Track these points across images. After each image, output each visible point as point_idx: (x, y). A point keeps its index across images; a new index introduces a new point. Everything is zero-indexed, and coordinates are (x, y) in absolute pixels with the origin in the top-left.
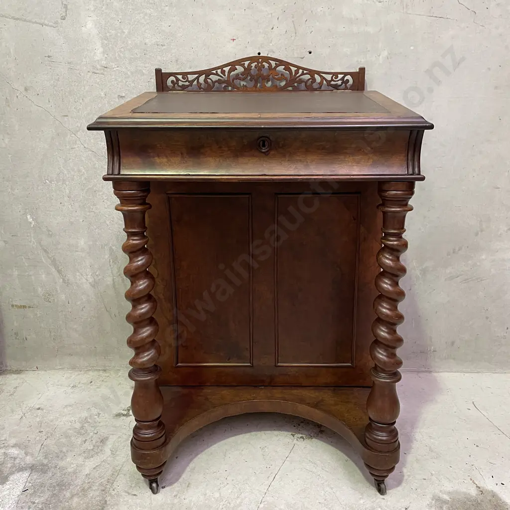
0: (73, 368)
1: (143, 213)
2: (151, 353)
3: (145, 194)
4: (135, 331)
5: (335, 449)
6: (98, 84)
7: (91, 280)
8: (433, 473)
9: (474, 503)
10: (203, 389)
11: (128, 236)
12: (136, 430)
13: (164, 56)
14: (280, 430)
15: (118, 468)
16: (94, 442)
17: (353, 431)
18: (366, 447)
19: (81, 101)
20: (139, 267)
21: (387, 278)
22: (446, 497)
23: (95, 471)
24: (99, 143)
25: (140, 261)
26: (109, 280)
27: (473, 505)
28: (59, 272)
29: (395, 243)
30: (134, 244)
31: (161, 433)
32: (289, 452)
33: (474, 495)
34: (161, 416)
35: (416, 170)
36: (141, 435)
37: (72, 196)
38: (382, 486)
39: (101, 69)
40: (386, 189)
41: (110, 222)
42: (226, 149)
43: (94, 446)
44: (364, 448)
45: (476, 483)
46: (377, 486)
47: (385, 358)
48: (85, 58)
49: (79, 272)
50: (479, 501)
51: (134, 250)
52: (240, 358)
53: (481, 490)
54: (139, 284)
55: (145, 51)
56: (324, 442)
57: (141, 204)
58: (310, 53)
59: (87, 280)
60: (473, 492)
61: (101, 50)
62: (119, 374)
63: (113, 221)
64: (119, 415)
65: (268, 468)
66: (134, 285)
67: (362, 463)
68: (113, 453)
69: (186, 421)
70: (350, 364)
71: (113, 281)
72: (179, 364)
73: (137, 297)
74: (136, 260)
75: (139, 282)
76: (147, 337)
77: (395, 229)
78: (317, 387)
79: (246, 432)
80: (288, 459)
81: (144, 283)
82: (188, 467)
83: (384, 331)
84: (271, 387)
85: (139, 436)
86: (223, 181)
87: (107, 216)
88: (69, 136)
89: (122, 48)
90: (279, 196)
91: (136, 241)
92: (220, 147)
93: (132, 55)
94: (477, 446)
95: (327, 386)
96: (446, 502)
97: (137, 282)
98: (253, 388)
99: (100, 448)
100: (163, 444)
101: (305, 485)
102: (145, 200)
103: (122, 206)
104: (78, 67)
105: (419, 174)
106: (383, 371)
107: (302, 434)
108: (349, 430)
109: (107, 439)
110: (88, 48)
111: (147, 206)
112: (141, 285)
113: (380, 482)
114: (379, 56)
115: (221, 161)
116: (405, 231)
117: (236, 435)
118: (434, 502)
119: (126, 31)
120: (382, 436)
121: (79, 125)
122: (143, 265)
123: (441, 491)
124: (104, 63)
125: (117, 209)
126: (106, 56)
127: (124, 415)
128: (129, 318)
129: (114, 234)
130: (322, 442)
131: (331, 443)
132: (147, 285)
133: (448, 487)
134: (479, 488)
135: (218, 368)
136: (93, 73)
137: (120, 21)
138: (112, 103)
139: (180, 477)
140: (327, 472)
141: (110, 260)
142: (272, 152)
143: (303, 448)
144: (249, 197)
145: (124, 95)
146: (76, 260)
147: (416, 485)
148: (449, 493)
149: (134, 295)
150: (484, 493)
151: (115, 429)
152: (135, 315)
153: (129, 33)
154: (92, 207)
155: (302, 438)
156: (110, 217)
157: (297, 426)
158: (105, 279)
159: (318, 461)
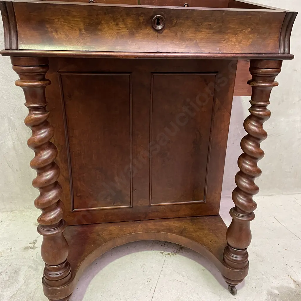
1: (43, 88)
2: (57, 212)
3: (44, 70)
4: (42, 195)
5: (194, 261)
8: (263, 273)
9: (295, 294)
10: (94, 226)
11: (30, 110)
12: (46, 271)
14: (151, 250)
15: (31, 295)
16: (9, 273)
17: (213, 253)
18: (224, 265)
20: (42, 139)
21: (251, 141)
22: (276, 292)
23: (12, 299)
25: (43, 133)
26: (9, 144)
27: (295, 296)
29: (261, 113)
30: (36, 118)
31: (67, 272)
32: (162, 267)
33: (294, 288)
34: (67, 259)
35: (287, 49)
36: (50, 276)
38: (234, 289)
40: (260, 67)
42: (123, 26)
43: (9, 277)
44: (224, 266)
45: (293, 278)
46: (230, 290)
47: (244, 202)
50: (298, 292)
51: (37, 123)
52: (123, 202)
53: (297, 283)
54: (43, 154)
56: (184, 256)
57: (41, 80)
60: (293, 286)
62: (24, 213)
63: (9, 96)
64: (27, 248)
65: (149, 282)
66: (39, 155)
67: (220, 275)
68: (26, 282)
69: (86, 256)
70: (203, 201)
71: (13, 144)
72: (75, 210)
73: (42, 166)
74: (39, 133)
75: (43, 153)
76: (54, 199)
77: (262, 102)
78: (179, 218)
79: (128, 254)
80: (162, 273)
81: (48, 153)
82: (88, 288)
83: (245, 182)
84: (146, 221)
85: (50, 277)
86: (121, 58)
90: (154, 75)
91: (38, 115)
92: (117, 24)
94: (286, 250)
95: (185, 217)
96: (276, 296)
97: (41, 152)
98: (133, 222)
99: (15, 278)
100: (70, 280)
101: (178, 294)
102: (44, 75)
103: (23, 82)
105: (289, 53)
106: (243, 212)
107: (168, 251)
108: (210, 252)
109: (19, 269)
111: (47, 82)
112: (45, 155)
113: (232, 287)
115: (118, 38)
116: (269, 103)
117: (120, 257)
118: (269, 297)
120: (238, 258)
122: (46, 137)
123: (272, 288)
125: (17, 85)
127: (31, 248)
128: (35, 183)
130: (184, 257)
131: (189, 257)
132: (51, 154)
133: (275, 283)
134: (295, 282)
135: (105, 211)
139: (83, 297)
140: (192, 280)
141: (9, 127)
142: (166, 31)
143: (170, 263)
144: (129, 76)
147: (255, 284)
148: (277, 288)
149: (39, 164)
150: (299, 285)
151: (25, 260)
152: (41, 181)
155: (169, 254)
156: (7, 92)
157: (163, 245)
158: (6, 143)
159: (184, 273)
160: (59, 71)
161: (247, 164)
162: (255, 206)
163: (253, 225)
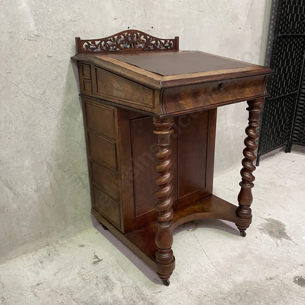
0: (25, 252)
6: (33, 48)
7: (34, 188)
13: (76, 28)
15: (134, 286)
16: (102, 282)
19: (21, 61)
21: (251, 140)
22: (261, 227)
23: (125, 294)
24: (36, 90)
26: (48, 184)
28: (11, 188)
29: (255, 125)
32: (196, 238)
35: (266, 92)
37: (18, 131)
39: (34, 37)
41: (46, 145)
47: (249, 176)
48: (22, 29)
49: (26, 185)
55: (64, 25)
58: (152, 28)
59: (32, 188)
61: (34, 23)
63: (48, 143)
64: (95, 263)
65: (196, 249)
68: (121, 281)
71: (51, 184)
72: (137, 217)
80: (199, 241)
87: (44, 141)
88: (12, 88)
89: (48, 22)
93: (56, 27)
96: (263, 229)
99: (110, 283)
101: (218, 248)
104: (17, 36)
110: (23, 22)
114: (180, 30)
118: (260, 231)
119: (51, 10)
121: (20, 79)
124: (36, 33)
126: (37, 27)
129: (50, 152)
136: (28, 40)
137: (46, 3)
138: (44, 61)
140: (218, 238)
141: (47, 170)
143: (198, 234)
145: (51, 55)
146: (23, 177)
153: (52, 11)
154: (32, 137)
155: (192, 230)
156: (46, 141)
157: (184, 226)
158: (45, 184)
159: (211, 236)
160: (131, 118)
161: (249, 154)
162: (253, 178)
163: (253, 190)
